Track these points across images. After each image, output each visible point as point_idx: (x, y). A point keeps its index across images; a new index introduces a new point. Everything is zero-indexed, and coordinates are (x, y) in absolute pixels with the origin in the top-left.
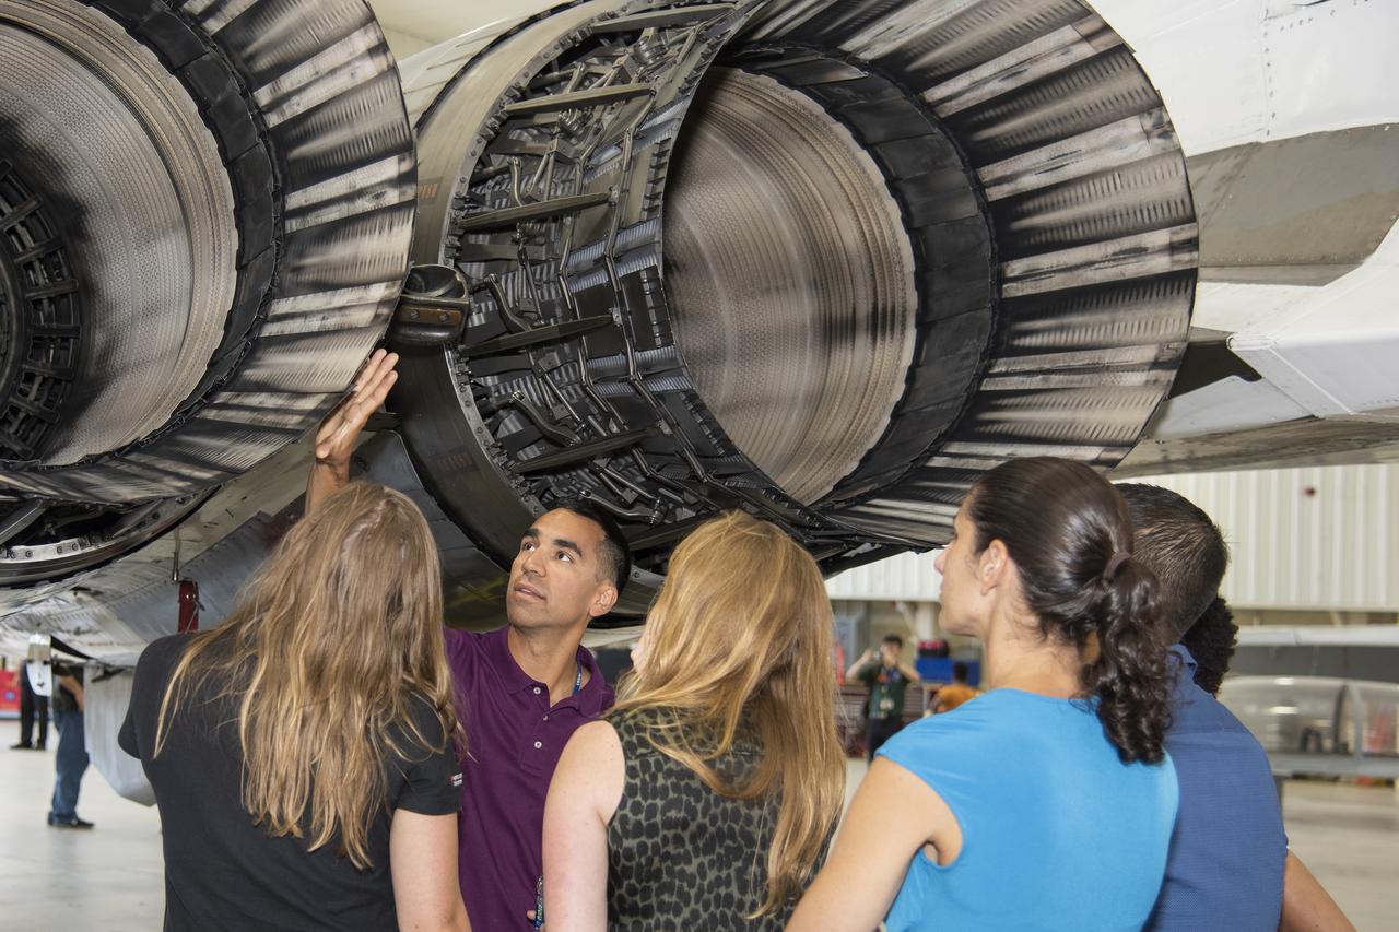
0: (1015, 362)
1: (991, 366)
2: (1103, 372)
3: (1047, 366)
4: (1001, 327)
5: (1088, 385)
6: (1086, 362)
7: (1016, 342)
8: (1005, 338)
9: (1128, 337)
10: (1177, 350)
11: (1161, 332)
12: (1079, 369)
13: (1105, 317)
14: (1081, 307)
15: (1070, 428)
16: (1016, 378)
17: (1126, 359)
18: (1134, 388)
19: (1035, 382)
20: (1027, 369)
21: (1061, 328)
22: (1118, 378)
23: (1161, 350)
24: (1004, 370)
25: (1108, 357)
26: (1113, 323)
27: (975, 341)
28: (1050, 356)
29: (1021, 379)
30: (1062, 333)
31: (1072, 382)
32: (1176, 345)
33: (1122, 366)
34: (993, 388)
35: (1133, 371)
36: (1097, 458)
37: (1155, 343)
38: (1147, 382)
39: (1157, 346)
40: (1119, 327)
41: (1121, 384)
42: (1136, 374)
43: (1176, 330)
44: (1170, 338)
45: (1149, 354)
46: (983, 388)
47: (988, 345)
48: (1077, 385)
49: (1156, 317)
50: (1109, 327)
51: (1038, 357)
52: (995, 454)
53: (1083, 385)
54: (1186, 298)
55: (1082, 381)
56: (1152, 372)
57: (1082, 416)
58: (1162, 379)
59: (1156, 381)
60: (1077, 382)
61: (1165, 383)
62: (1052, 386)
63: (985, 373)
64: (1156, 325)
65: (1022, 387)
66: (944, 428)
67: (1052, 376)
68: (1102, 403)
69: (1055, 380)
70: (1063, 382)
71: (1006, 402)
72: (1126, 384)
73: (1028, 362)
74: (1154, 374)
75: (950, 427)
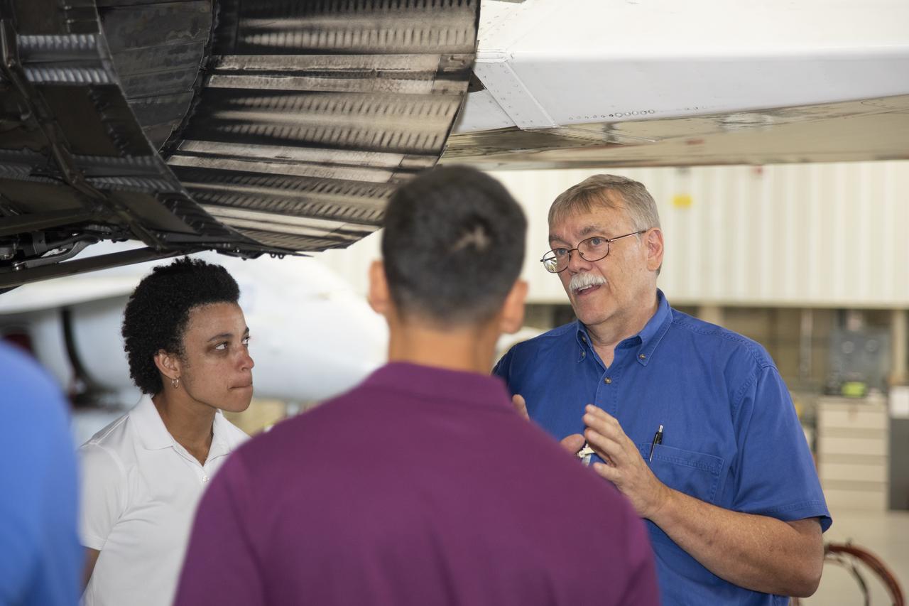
0: (250, 61)
1: (218, 63)
2: (374, 78)
3: (296, 68)
4: (224, 22)
5: (357, 89)
6: (349, 67)
7: (249, 40)
8: (233, 34)
9: (399, 44)
10: (463, 61)
11: (442, 42)
12: (340, 73)
13: (368, 22)
14: (334, 9)
15: (350, 133)
16: (257, 77)
17: (400, 67)
18: (419, 97)
19: (285, 83)
20: (269, 68)
21: (311, 30)
22: (395, 86)
23: (443, 60)
24: (237, 67)
25: (376, 63)
26: (379, 29)
27: (188, 33)
28: (299, 57)
29: (263, 78)
30: (311, 34)
31: (335, 86)
32: (461, 56)
33: (398, 74)
34: (226, 86)
35: (413, 79)
36: (400, 165)
37: (435, 53)
38: (433, 91)
39: (440, 55)
40: (387, 35)
41: (401, 91)
42: (417, 82)
43: (460, 41)
44: (455, 48)
45: (431, 63)
46: (211, 85)
47: (210, 39)
48: (343, 90)
49: (433, 27)
50: (374, 32)
51: (281, 57)
52: (259, 156)
53: (350, 89)
54: (470, 10)
55: (348, 85)
56: (438, 82)
57: (360, 121)
58: (452, 89)
59: (445, 91)
60: (341, 86)
61: (457, 94)
62: (308, 88)
63: (210, 69)
64: (435, 34)
65: (267, 87)
66: (175, 126)
67: (307, 78)
68: (382, 109)
69: (311, 83)
70: (322, 86)
71: (249, 101)
72: (407, 92)
73: (269, 62)
74: (440, 84)
75: (182, 125)
